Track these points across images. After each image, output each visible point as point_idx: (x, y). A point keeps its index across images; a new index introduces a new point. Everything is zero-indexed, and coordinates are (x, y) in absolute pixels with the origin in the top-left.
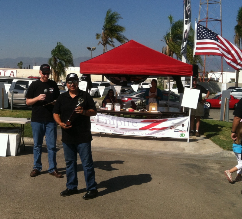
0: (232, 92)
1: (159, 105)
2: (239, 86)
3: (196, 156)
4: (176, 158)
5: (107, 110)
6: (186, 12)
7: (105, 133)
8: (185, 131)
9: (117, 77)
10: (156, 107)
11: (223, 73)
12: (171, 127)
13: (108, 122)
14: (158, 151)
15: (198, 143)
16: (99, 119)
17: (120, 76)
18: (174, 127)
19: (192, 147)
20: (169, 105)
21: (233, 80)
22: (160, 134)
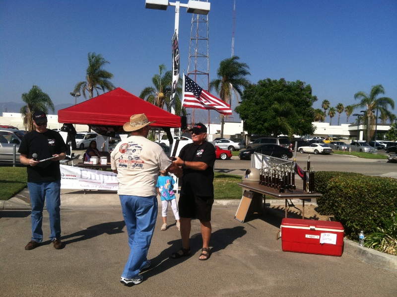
0: (217, 143)
2: (224, 137)
5: (92, 164)
6: (175, 62)
7: (90, 190)
9: (104, 128)
11: (210, 124)
13: (93, 178)
16: (83, 175)
17: (107, 127)
21: (219, 131)
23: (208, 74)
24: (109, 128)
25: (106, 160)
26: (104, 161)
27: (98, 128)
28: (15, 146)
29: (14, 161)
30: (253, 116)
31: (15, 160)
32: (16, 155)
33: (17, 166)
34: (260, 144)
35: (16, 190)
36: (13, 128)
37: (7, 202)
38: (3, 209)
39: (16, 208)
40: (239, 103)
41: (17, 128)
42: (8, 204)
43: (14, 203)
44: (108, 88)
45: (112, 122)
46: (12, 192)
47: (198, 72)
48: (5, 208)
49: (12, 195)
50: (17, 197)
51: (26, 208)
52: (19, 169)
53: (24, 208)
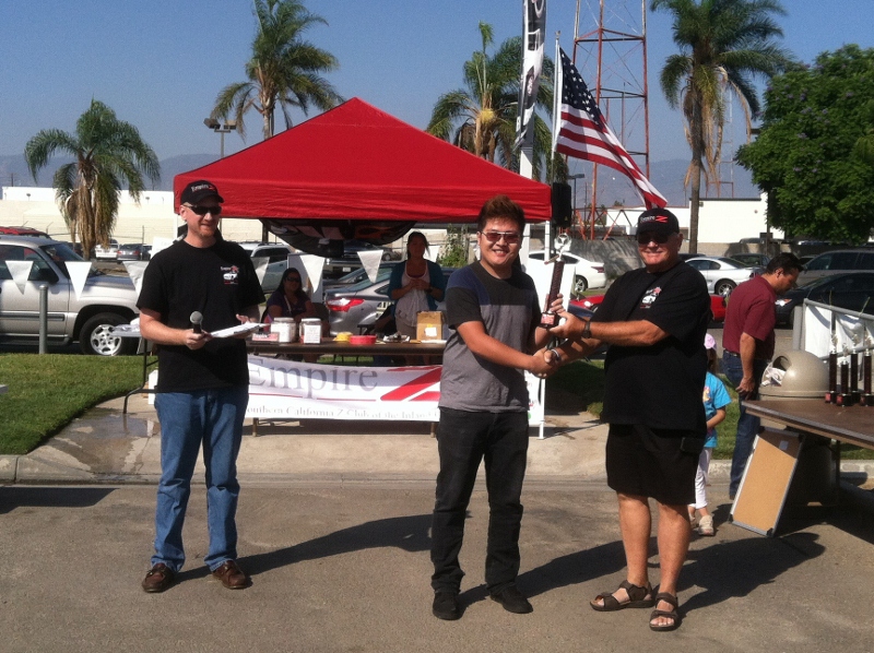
2: (699, 251)
3: (568, 482)
5: (277, 343)
6: (531, 6)
9: (308, 228)
10: (440, 326)
15: (572, 438)
17: (319, 224)
19: (555, 454)
23: (643, 39)
24: (324, 229)
25: (318, 328)
26: (312, 333)
27: (292, 229)
28: (46, 290)
29: (41, 336)
30: (800, 176)
31: (46, 332)
32: (47, 317)
33: (50, 350)
34: (827, 273)
35: (51, 424)
36: (36, 234)
37: (25, 459)
38: (14, 481)
39: (52, 477)
40: (754, 131)
41: (47, 236)
42: (26, 465)
43: (46, 462)
44: (320, 100)
45: (336, 208)
46: (39, 429)
47: (607, 35)
48: (19, 478)
49: (38, 440)
50: (53, 446)
51: (80, 478)
52: (56, 360)
53: (75, 478)
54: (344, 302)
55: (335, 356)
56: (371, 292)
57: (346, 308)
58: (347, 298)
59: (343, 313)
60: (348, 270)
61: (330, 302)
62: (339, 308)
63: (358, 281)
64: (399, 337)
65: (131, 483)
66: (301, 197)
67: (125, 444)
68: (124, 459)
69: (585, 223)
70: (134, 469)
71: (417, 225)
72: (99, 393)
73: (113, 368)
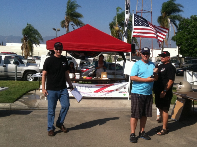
1: (108, 74)
4: (120, 112)
6: (127, 5)
8: (126, 92)
9: (77, 53)
10: (106, 75)
11: (153, 50)
12: (117, 90)
14: (108, 108)
18: (119, 90)
20: (115, 73)
22: (109, 95)
23: (151, 12)
24: (80, 53)
25: (79, 75)
26: (78, 76)
27: (73, 53)
28: (17, 66)
30: (186, 43)
31: (17, 76)
32: (17, 72)
33: (18, 80)
34: (191, 64)
35: (18, 96)
37: (13, 104)
39: (19, 108)
40: (176, 33)
41: (16, 54)
43: (17, 105)
44: (80, 25)
45: (83, 49)
46: (16, 97)
47: (143, 11)
48: (11, 108)
49: (16, 100)
50: (19, 101)
51: (25, 108)
52: (19, 82)
53: (24, 108)
54: (85, 70)
55: (83, 82)
56: (91, 67)
57: (85, 71)
58: (85, 69)
59: (84, 72)
60: (85, 62)
61: (82, 70)
62: (83, 71)
63: (88, 65)
64: (97, 77)
65: (37, 109)
66: (75, 46)
67: (35, 101)
68: (35, 104)
69: (138, 53)
70: (37, 106)
71: (101, 53)
72: (29, 89)
73: (32, 84)
